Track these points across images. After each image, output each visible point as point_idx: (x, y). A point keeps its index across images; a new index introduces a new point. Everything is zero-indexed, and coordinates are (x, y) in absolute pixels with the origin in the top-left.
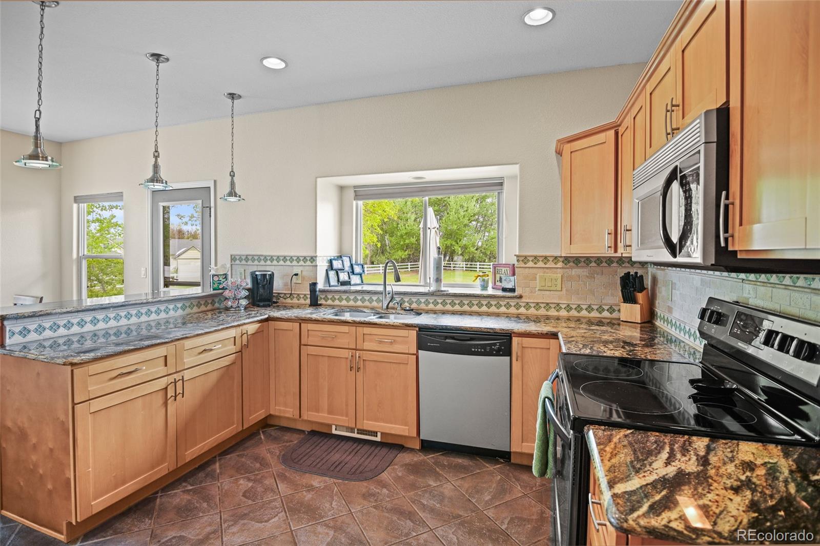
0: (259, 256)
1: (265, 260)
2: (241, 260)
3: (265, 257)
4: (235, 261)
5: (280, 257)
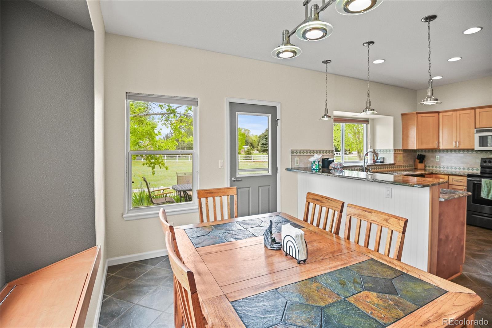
0: (307, 150)
1: (310, 152)
2: (297, 153)
3: (310, 151)
4: (293, 154)
5: (321, 151)
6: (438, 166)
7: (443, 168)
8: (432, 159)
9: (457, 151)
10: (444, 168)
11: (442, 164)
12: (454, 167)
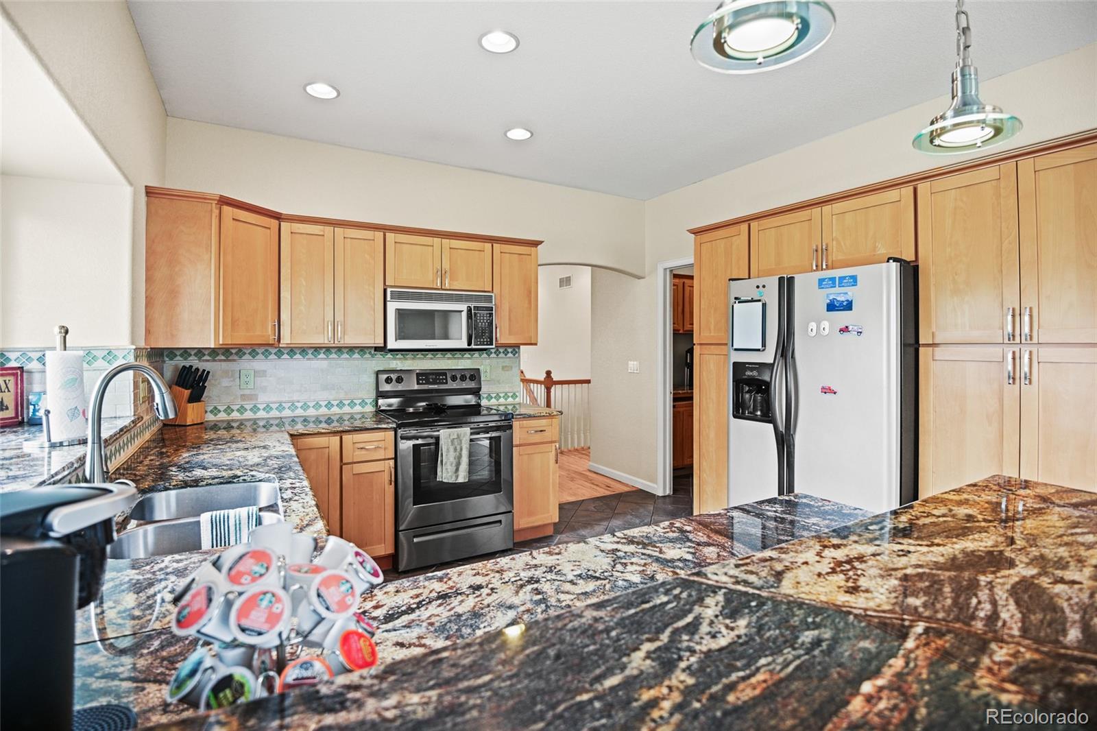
6: (248, 407)
7: (264, 409)
8: (225, 382)
9: (310, 352)
10: (268, 408)
11: (263, 399)
12: (299, 405)
